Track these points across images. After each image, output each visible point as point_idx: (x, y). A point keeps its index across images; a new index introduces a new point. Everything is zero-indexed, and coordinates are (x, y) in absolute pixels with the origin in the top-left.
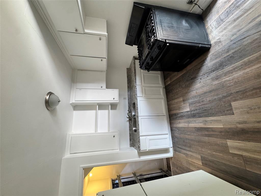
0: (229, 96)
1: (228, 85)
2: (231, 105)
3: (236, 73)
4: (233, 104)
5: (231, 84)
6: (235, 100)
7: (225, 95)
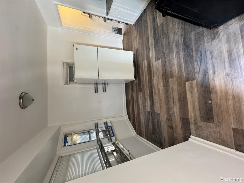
0: (164, 57)
1: (170, 56)
2: (160, 59)
3: (176, 60)
4: (160, 60)
5: (170, 58)
6: (162, 61)
7: (165, 55)
